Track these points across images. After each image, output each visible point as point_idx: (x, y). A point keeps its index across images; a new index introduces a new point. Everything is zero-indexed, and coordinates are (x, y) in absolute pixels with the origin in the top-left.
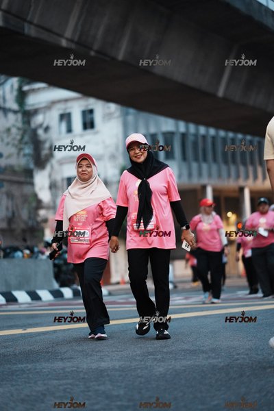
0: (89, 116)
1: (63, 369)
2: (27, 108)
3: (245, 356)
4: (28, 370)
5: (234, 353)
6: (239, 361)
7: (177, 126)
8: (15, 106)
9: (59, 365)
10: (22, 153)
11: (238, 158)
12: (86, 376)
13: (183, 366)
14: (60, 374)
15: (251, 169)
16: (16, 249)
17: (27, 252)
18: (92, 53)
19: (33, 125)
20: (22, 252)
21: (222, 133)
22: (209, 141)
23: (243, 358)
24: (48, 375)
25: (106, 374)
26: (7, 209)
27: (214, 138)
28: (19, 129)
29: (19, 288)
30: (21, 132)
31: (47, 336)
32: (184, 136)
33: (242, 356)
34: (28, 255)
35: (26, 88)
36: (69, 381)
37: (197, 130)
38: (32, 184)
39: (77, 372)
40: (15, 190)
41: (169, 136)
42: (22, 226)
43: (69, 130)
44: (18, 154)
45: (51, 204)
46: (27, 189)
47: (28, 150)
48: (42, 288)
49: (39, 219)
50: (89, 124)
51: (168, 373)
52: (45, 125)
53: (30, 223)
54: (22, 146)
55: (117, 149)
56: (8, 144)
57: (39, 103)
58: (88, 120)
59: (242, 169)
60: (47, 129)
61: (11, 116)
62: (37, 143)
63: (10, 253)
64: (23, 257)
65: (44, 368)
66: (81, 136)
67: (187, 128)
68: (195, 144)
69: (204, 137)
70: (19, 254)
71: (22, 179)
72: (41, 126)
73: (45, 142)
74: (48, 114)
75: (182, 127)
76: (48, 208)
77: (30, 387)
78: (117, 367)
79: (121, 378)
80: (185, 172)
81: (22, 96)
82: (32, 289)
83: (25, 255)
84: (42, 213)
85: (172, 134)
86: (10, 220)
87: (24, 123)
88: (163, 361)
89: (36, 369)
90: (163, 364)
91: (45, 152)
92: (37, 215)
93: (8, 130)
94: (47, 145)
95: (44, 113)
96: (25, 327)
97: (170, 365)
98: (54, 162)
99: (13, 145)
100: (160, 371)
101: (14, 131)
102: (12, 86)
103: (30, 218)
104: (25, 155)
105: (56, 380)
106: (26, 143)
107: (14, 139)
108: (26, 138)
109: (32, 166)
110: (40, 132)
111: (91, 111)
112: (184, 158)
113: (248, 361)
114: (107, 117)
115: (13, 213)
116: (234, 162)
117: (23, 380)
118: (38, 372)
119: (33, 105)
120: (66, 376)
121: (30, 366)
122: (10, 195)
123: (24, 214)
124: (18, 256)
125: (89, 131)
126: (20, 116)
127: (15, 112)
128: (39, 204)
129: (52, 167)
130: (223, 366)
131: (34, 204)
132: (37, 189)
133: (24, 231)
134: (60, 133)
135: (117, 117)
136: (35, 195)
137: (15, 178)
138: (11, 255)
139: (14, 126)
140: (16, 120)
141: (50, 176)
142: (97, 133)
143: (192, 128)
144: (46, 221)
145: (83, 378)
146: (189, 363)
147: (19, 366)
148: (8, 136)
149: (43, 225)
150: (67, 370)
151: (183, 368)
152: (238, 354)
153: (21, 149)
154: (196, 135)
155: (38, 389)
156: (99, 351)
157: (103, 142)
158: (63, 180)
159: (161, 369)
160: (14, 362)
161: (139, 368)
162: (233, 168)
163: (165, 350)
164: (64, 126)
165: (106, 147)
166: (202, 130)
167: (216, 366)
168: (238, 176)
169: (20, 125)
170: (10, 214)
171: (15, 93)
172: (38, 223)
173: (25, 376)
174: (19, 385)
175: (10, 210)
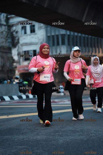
0: (33, 28)
1: (23, 139)
2: (10, 24)
3: (94, 135)
4: (9, 139)
5: (90, 133)
6: (92, 138)
7: (66, 33)
8: (5, 23)
9: (21, 137)
10: (7, 41)
11: (89, 45)
12: (32, 144)
13: (70, 140)
14: (22, 142)
15: (94, 49)
16: (5, 80)
17: (9, 81)
18: (35, 5)
19: (12, 31)
20: (7, 80)
21: (83, 35)
22: (78, 38)
23: (94, 136)
24: (17, 142)
25: (40, 142)
26: (1, 62)
27: (80, 37)
28: (6, 32)
29: (6, 95)
30: (7, 33)
31: (16, 120)
32: (69, 36)
33: (93, 135)
34: (9, 82)
35: (9, 16)
36: (25, 147)
37: (74, 34)
38: (11, 53)
39: (28, 141)
40: (5, 55)
41: (63, 36)
42: (7, 69)
43: (25, 33)
44: (6, 41)
45: (18, 61)
46: (9, 55)
47: (9, 40)
48: (14, 95)
49: (14, 67)
50: (33, 31)
51: (65, 143)
52: (16, 31)
53: (10, 68)
54: (7, 39)
55: (43, 40)
56: (2, 38)
57: (14, 22)
58: (32, 29)
59: (91, 49)
60: (17, 32)
61: (3, 27)
62: (13, 38)
63: (2, 81)
64: (7, 83)
65: (15, 139)
66: (30, 35)
67: (70, 33)
68: (73, 39)
69: (77, 36)
70: (6, 82)
71: (7, 51)
72: (14, 31)
73: (16, 37)
74: (17, 27)
75: (68, 33)
76: (17, 62)
77: (10, 149)
78: (44, 139)
79: (46, 145)
80: (69, 50)
81: (7, 20)
82: (10, 95)
83: (8, 82)
84: (15, 64)
85: (64, 35)
86: (3, 67)
87: (8, 30)
88: (62, 136)
89: (12, 139)
90: (62, 138)
91: (16, 41)
92: (13, 65)
93: (2, 32)
94: (17, 38)
95: (16, 26)
96: (8, 114)
97: (65, 139)
98: (19, 45)
99: (4, 38)
100: (61, 142)
101: (4, 33)
102: (4, 15)
103: (10, 66)
104: (8, 42)
105: (20, 145)
106: (9, 38)
107: (4, 36)
108: (9, 36)
109: (11, 46)
110: (14, 33)
111: (34, 26)
112: (69, 44)
113: (95, 138)
114: (40, 28)
115: (4, 64)
116: (88, 46)
117: (7, 145)
118: (13, 140)
119: (12, 23)
120: (24, 143)
121: (10, 137)
122: (3, 57)
123: (8, 64)
124: (5, 83)
125: (33, 33)
126: (6, 27)
127: (5, 25)
128: (13, 61)
129: (19, 47)
130: (86, 140)
131: (12, 61)
132: (13, 55)
133: (8, 71)
134: (22, 34)
135: (44, 28)
136: (12, 58)
137: (4, 51)
138: (3, 82)
139: (4, 31)
140: (5, 29)
141: (18, 50)
142: (36, 34)
143: (72, 33)
144: (16, 67)
145: (31, 145)
146: (72, 137)
147: (6, 137)
148: (2, 35)
149: (15, 69)
150: (25, 140)
151: (70, 141)
152: (91, 134)
153: (7, 40)
154: (73, 36)
155: (13, 151)
156: (37, 129)
157: (38, 38)
158: (23, 52)
159: (62, 141)
160: (4, 134)
161: (53, 140)
162: (87, 49)
163: (63, 130)
164: (23, 31)
165: (39, 40)
166: (76, 34)
167: (83, 140)
168: (89, 52)
169: (6, 30)
170: (2, 65)
171: (5, 18)
172: (13, 68)
173: (8, 142)
174: (5, 148)
175: (3, 62)
